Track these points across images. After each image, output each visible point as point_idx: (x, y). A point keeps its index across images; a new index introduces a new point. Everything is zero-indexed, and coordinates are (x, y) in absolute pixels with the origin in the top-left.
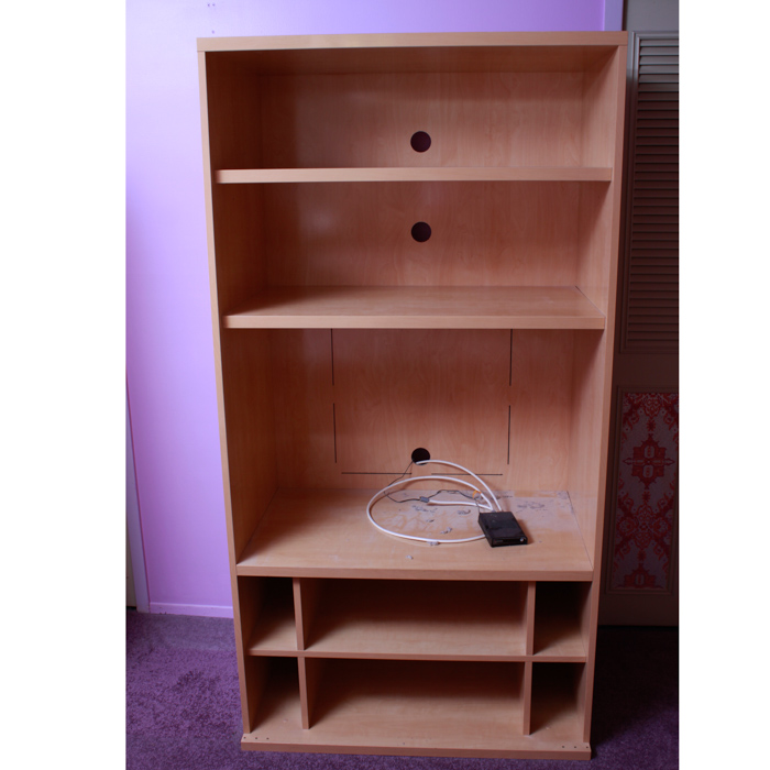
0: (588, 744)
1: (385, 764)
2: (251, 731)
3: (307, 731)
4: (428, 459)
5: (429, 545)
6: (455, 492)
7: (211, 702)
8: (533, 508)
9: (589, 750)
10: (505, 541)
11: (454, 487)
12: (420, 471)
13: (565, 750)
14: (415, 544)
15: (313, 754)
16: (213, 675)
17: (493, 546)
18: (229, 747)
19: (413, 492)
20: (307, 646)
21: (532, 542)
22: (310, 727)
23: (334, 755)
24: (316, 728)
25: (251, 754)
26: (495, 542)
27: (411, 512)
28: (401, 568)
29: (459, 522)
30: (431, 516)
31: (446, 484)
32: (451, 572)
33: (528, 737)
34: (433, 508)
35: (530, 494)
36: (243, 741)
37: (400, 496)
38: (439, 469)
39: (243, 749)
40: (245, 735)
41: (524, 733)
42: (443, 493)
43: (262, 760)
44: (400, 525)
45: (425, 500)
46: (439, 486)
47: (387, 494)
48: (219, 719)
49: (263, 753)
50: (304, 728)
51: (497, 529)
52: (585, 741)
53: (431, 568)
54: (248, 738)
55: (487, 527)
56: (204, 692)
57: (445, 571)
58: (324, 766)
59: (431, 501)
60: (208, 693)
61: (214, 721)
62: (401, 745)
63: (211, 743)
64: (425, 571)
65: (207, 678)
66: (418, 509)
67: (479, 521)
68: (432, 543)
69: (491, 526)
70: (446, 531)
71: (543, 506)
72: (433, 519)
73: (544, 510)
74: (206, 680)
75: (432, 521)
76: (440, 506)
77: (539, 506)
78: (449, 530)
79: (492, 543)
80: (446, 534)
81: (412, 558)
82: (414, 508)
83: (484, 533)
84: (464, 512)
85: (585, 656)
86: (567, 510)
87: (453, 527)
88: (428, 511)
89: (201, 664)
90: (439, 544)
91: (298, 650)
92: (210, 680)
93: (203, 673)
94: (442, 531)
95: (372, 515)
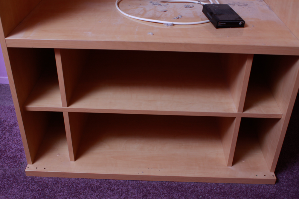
0: (273, 174)
1: (130, 187)
2: (33, 162)
3: (73, 162)
5: (165, 27)
7: (9, 140)
9: (275, 178)
10: (227, 24)
13: (258, 177)
14: (155, 25)
15: (78, 179)
16: (12, 122)
18: (18, 173)
20: (69, 104)
21: (247, 26)
22: (75, 160)
23: (93, 180)
24: (80, 160)
25: (33, 178)
26: (219, 25)
27: (149, 6)
28: (144, 41)
29: (186, 12)
30: (165, 9)
33: (231, 167)
34: (166, 4)
36: (27, 170)
39: (27, 175)
40: (28, 165)
41: (228, 165)
43: (40, 183)
44: (141, 13)
48: (12, 153)
49: (41, 178)
50: (71, 160)
51: (220, 14)
52: (271, 171)
54: (31, 168)
55: (211, 14)
56: (4, 134)
57: (181, 44)
58: (85, 189)
60: (7, 134)
61: (9, 154)
62: (141, 174)
63: (5, 170)
65: (8, 124)
66: (155, 4)
67: (203, 11)
68: (167, 24)
69: (215, 13)
70: (178, 17)
71: (247, 5)
72: (166, 10)
73: (248, 7)
74: (7, 126)
75: (166, 11)
76: (171, 3)
77: (244, 5)
78: (180, 17)
79: (217, 24)
80: (178, 19)
81: (153, 34)
82: (152, 3)
83: (209, 18)
84: (189, 6)
85: (282, 114)
86: (266, 8)
87: (183, 15)
88: (162, 5)
89: (5, 115)
90: (174, 25)
91: (63, 107)
92: (9, 126)
93: (5, 121)
94: (175, 18)
95: (120, 8)
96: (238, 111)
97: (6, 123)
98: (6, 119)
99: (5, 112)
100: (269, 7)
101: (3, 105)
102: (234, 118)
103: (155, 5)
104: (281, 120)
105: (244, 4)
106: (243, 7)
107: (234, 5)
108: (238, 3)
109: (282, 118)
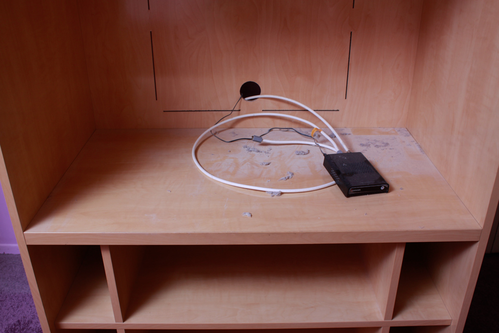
4: (259, 93)
5: (270, 196)
6: (288, 129)
8: (377, 146)
10: (363, 189)
11: (287, 125)
12: (250, 107)
14: (252, 194)
17: (348, 195)
19: (242, 131)
20: (125, 317)
21: (393, 189)
26: (351, 192)
27: (242, 154)
28: (238, 231)
29: (299, 165)
30: (267, 159)
31: (278, 121)
32: (303, 234)
34: (267, 148)
35: (369, 131)
37: (228, 135)
38: (271, 105)
42: (275, 131)
44: (232, 170)
45: (258, 139)
46: (270, 123)
47: (214, 134)
51: (351, 174)
53: (278, 230)
55: (338, 172)
57: (295, 234)
59: (265, 141)
64: (269, 234)
65: (35, 327)
66: (251, 149)
67: (325, 164)
68: (272, 193)
69: (343, 172)
70: (287, 178)
71: (387, 144)
72: (269, 162)
73: (390, 149)
74: (33, 331)
75: (269, 164)
76: (275, 146)
77: (383, 145)
78: (290, 175)
79: (348, 192)
80: (288, 180)
81: (251, 216)
82: (246, 149)
83: (335, 179)
84: (303, 152)
85: (451, 319)
86: (415, 148)
87: (294, 171)
88: (261, 152)
89: (31, 311)
90: (282, 193)
91: (116, 322)
92: (37, 330)
93: (31, 322)
94: (282, 178)
95: (199, 160)
96: (385, 318)
97: (32, 326)
98: (33, 319)
99: (31, 306)
100: (420, 147)
101: (28, 294)
102: (380, 328)
103: (251, 151)
104: (449, 327)
105: (383, 143)
106: (382, 148)
107: (369, 145)
108: (375, 140)
109: (452, 324)
